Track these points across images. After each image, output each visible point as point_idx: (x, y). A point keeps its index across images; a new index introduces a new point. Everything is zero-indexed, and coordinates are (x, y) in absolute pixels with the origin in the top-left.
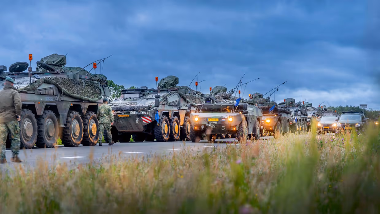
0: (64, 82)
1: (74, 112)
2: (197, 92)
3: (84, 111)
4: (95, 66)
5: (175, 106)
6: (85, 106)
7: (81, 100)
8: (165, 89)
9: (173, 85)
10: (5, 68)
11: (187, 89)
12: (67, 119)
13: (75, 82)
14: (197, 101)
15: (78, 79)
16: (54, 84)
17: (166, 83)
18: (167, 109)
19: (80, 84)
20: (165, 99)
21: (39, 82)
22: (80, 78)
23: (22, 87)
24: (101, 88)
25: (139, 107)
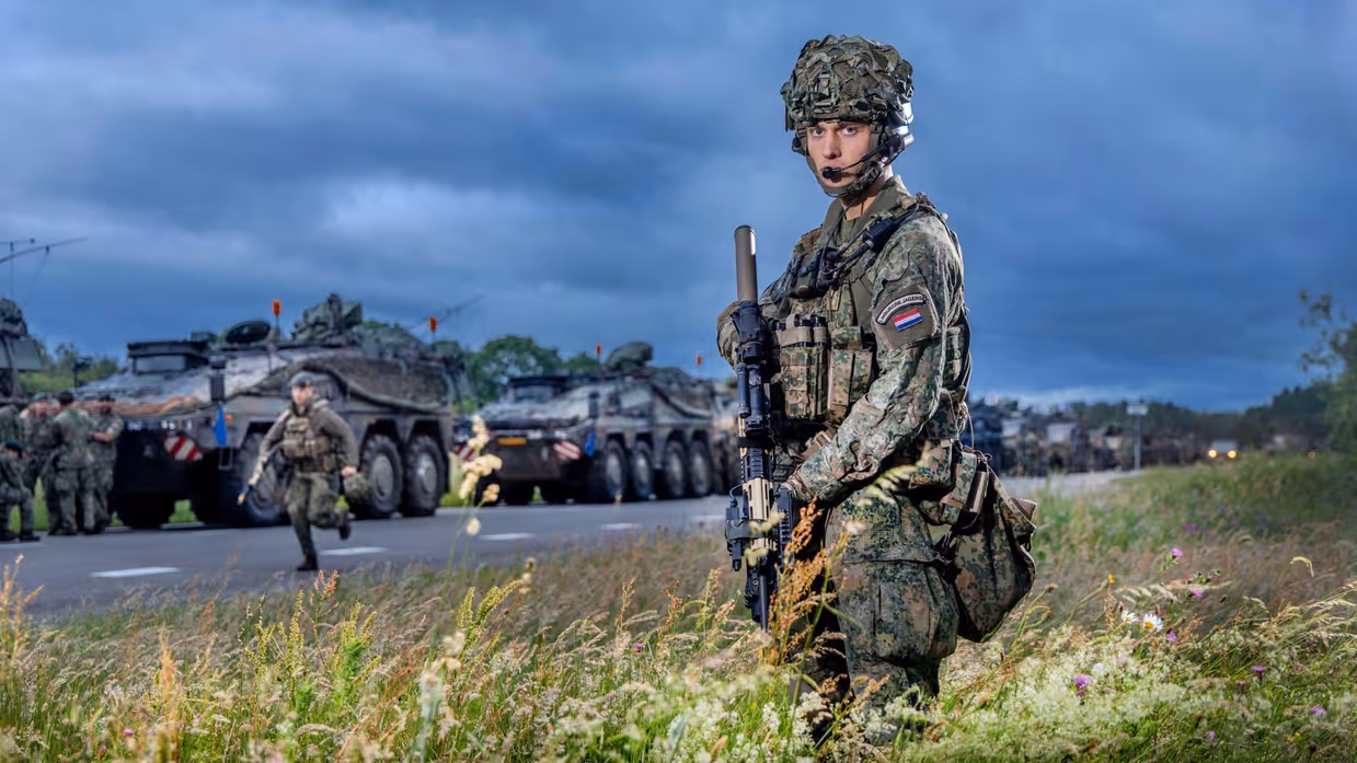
0: (354, 366)
1: (378, 438)
2: (700, 382)
3: (405, 435)
4: (434, 325)
5: (642, 415)
6: (406, 424)
7: (396, 409)
8: (617, 374)
9: (640, 363)
10: (212, 338)
11: (676, 374)
12: (361, 455)
13: (381, 366)
14: (700, 403)
15: (389, 358)
16: (329, 373)
17: (625, 360)
18: (618, 424)
19: (395, 369)
20: (615, 399)
21: (290, 368)
22: (396, 356)
23: (250, 381)
24: (449, 380)
25: (550, 421)
